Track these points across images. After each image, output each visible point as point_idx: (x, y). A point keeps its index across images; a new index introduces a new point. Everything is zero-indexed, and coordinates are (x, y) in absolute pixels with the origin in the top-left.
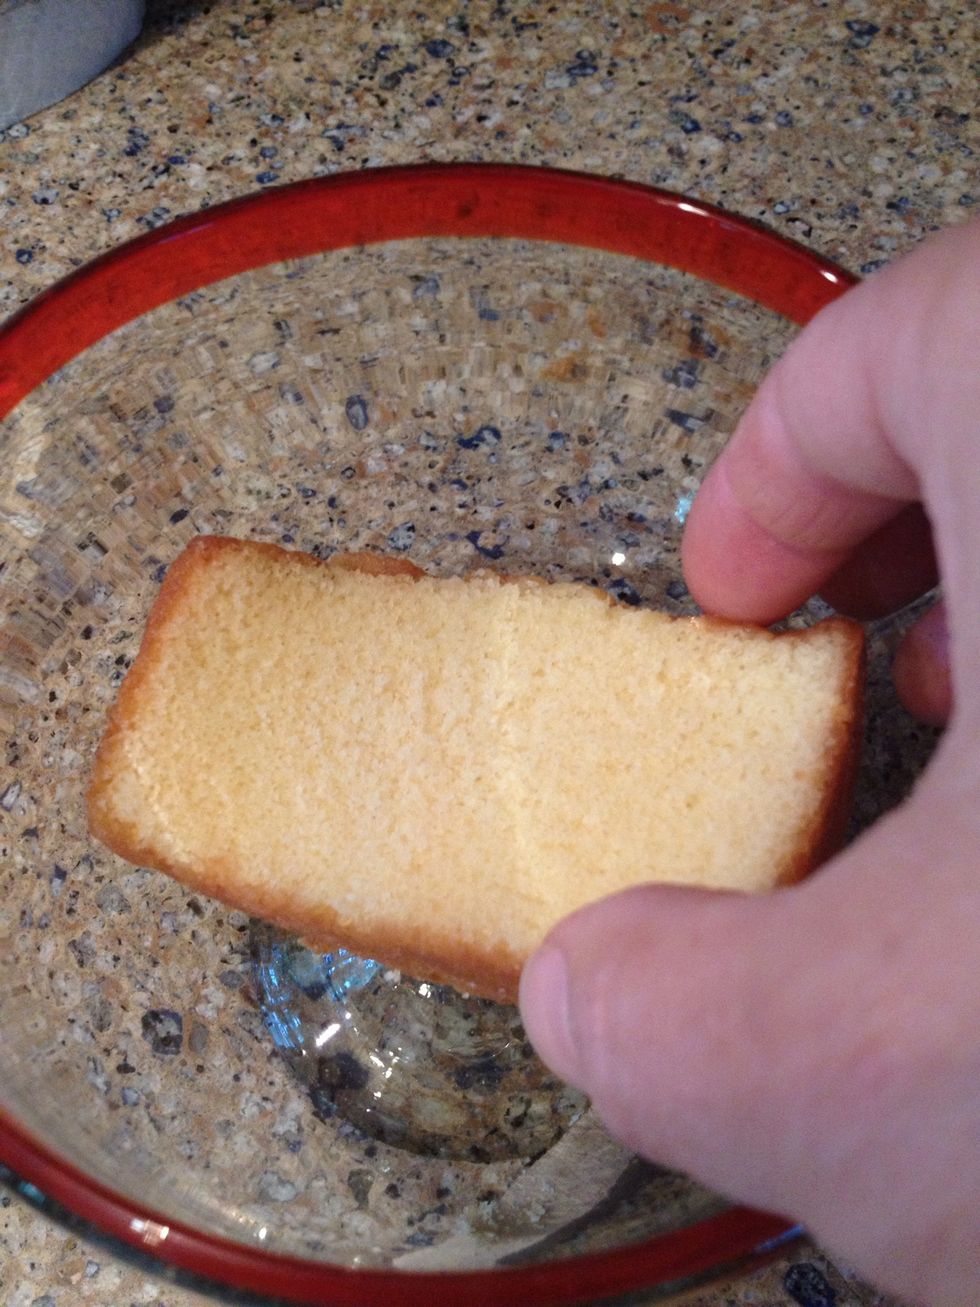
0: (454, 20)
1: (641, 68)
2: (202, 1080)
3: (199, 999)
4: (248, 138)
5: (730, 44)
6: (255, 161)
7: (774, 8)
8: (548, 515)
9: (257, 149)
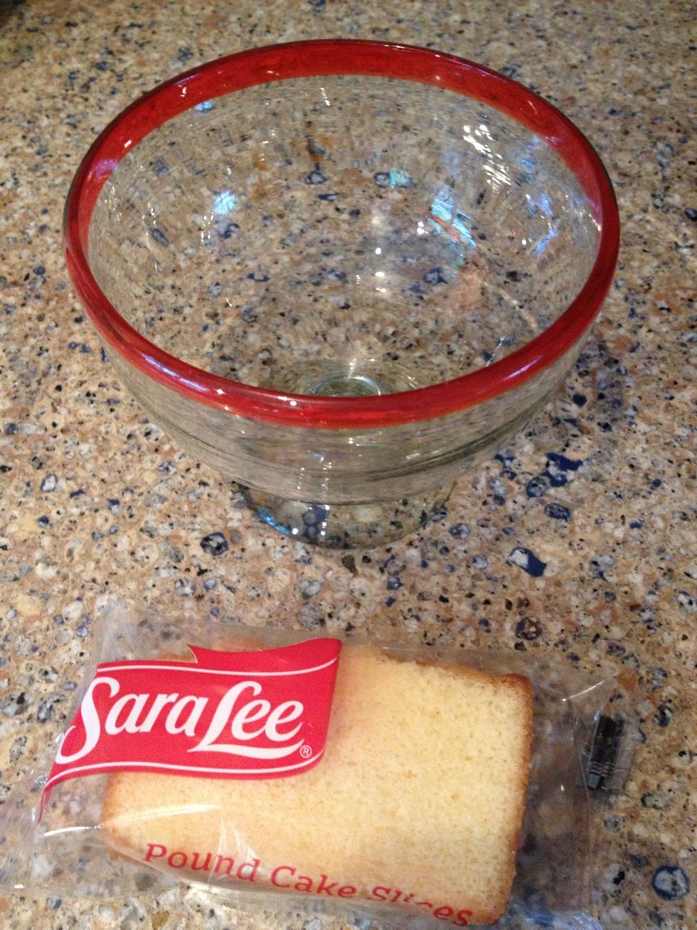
0: (103, 51)
1: (217, 48)
2: (246, 555)
3: (227, 521)
4: (20, 135)
5: (256, 26)
6: (29, 146)
7: (269, 4)
8: (282, 254)
9: (28, 140)
